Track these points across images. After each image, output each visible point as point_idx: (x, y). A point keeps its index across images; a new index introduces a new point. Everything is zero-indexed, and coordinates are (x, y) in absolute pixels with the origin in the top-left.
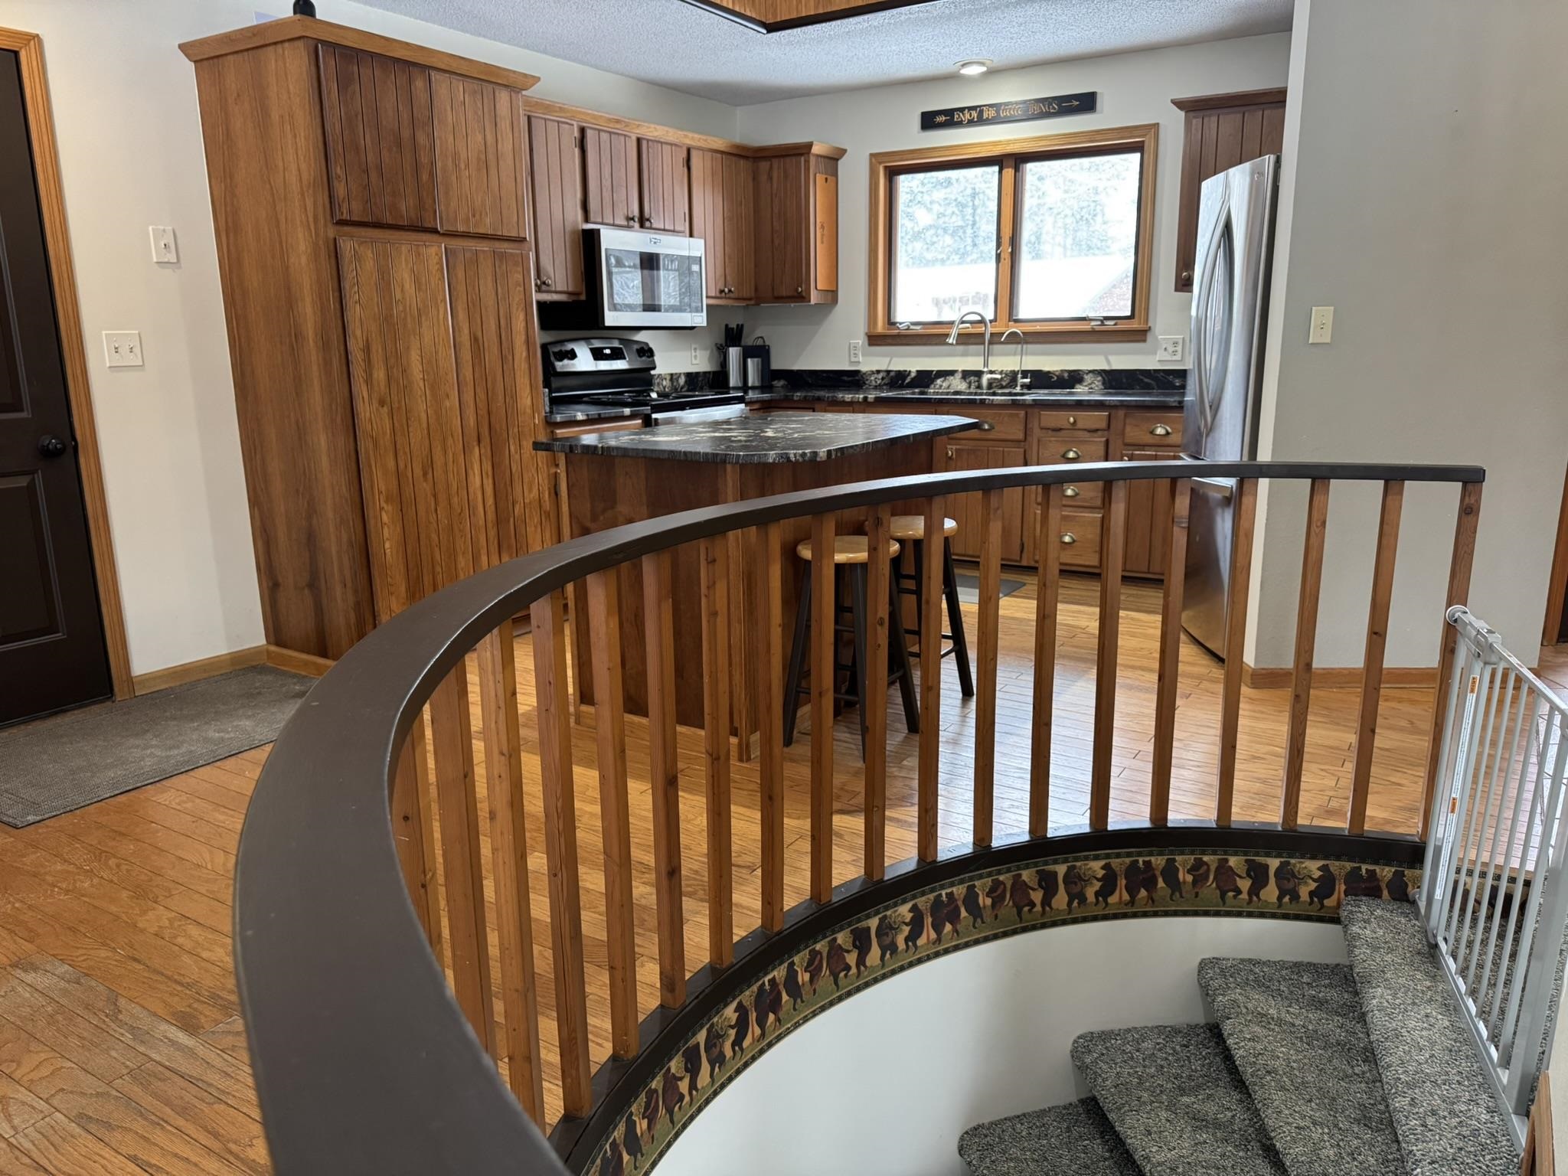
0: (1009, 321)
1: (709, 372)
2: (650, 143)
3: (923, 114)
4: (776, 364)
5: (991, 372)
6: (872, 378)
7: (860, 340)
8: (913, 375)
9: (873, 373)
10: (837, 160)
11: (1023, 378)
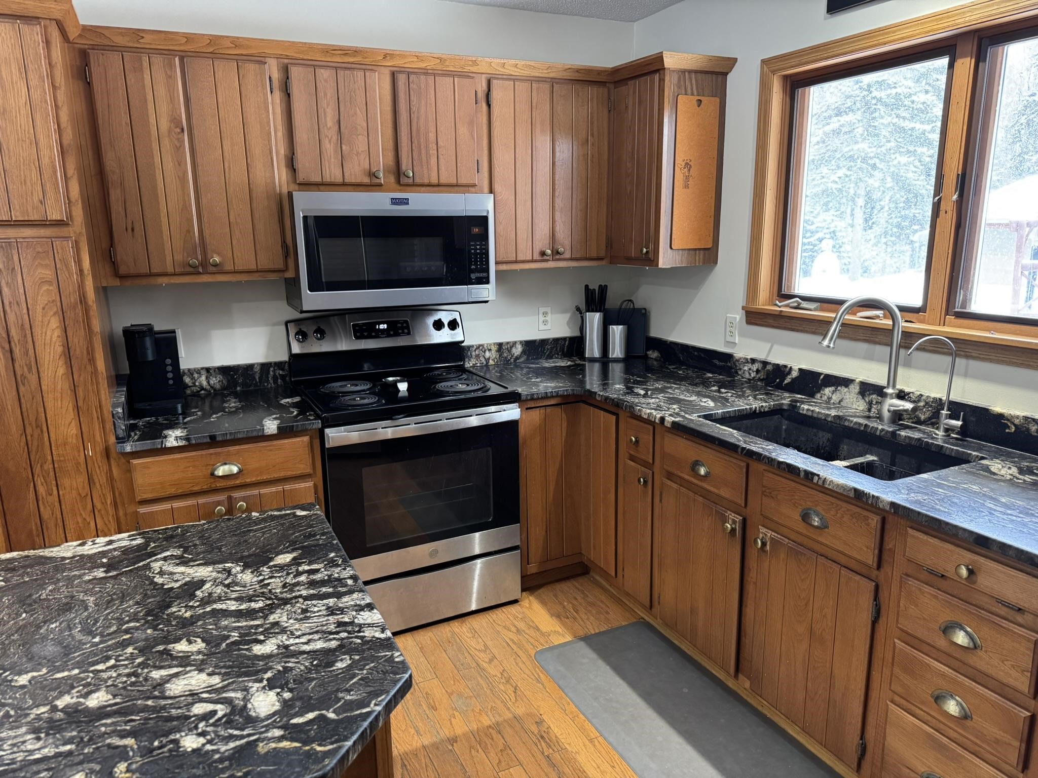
0: (947, 314)
1: (564, 339)
2: (412, 77)
4: (656, 332)
6: (746, 368)
7: (738, 316)
8: (795, 374)
9: (747, 361)
10: (728, 73)
11: (951, 417)
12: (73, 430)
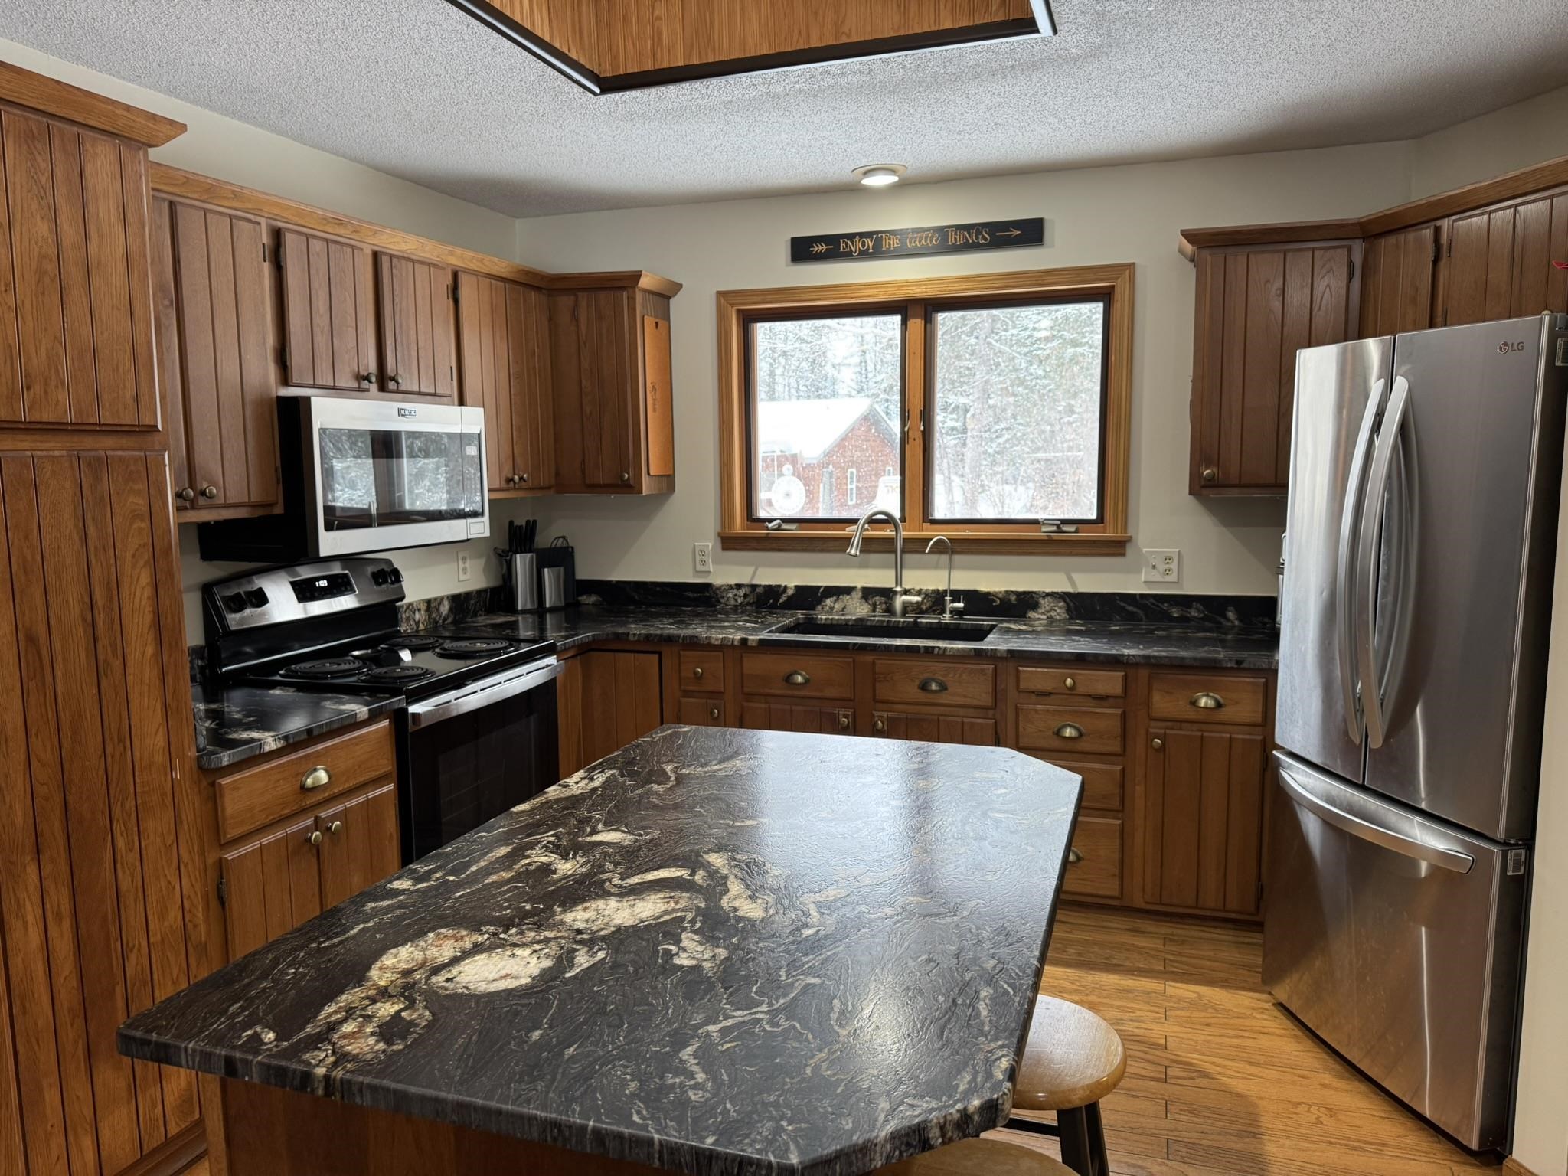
0: (923, 522)
1: (485, 591)
2: (395, 260)
3: (793, 239)
4: (583, 573)
5: (906, 592)
6: (730, 595)
7: (709, 543)
8: (790, 592)
9: (730, 587)
10: (669, 298)
11: (953, 601)
12: (161, 740)
